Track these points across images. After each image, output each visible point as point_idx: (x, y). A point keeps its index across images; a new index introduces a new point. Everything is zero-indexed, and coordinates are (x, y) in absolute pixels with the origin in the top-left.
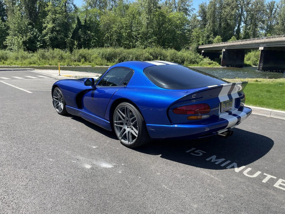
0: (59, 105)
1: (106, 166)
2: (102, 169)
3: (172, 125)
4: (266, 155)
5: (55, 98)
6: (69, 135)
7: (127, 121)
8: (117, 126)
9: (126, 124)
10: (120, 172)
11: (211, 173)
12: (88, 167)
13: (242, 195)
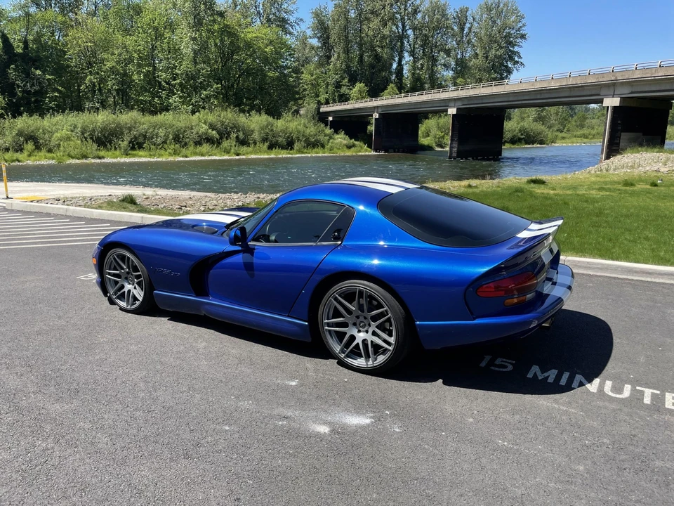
0: (126, 290)
1: (357, 422)
2: (354, 428)
3: (474, 319)
4: (614, 352)
5: (110, 274)
6: (206, 363)
7: (358, 317)
8: (329, 331)
9: (355, 324)
10: (397, 430)
11: (556, 402)
12: (323, 429)
13: (633, 433)
